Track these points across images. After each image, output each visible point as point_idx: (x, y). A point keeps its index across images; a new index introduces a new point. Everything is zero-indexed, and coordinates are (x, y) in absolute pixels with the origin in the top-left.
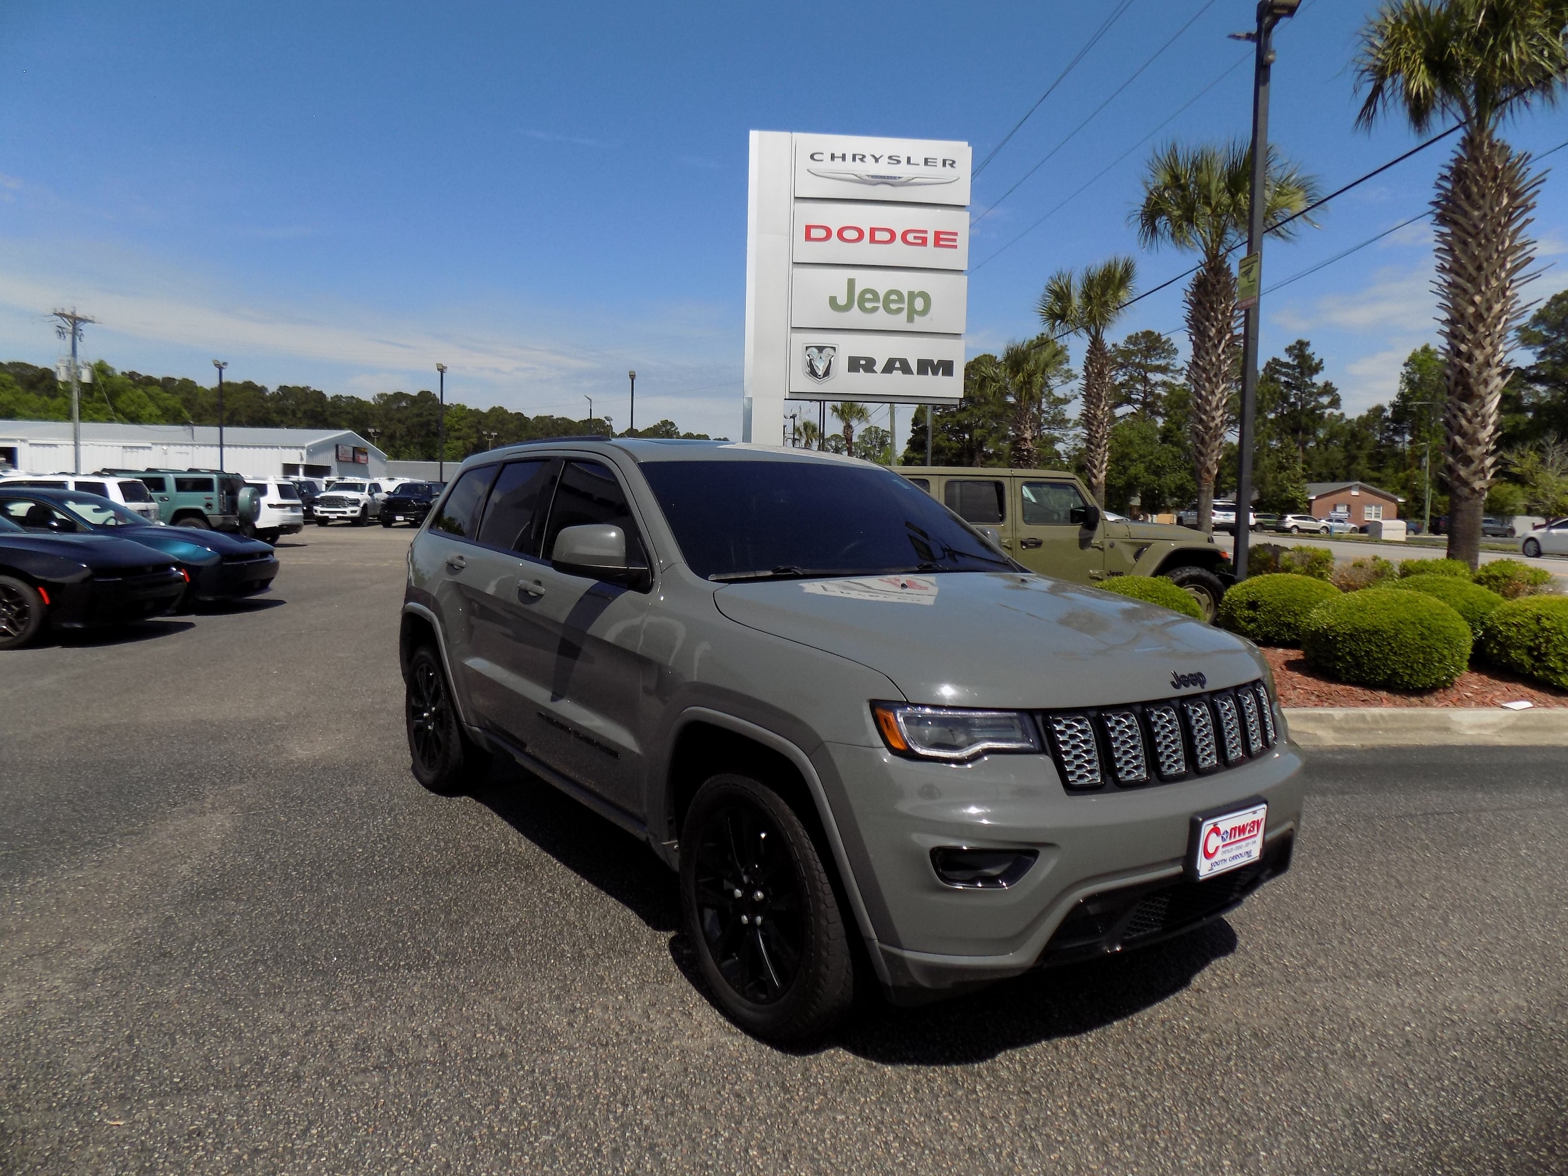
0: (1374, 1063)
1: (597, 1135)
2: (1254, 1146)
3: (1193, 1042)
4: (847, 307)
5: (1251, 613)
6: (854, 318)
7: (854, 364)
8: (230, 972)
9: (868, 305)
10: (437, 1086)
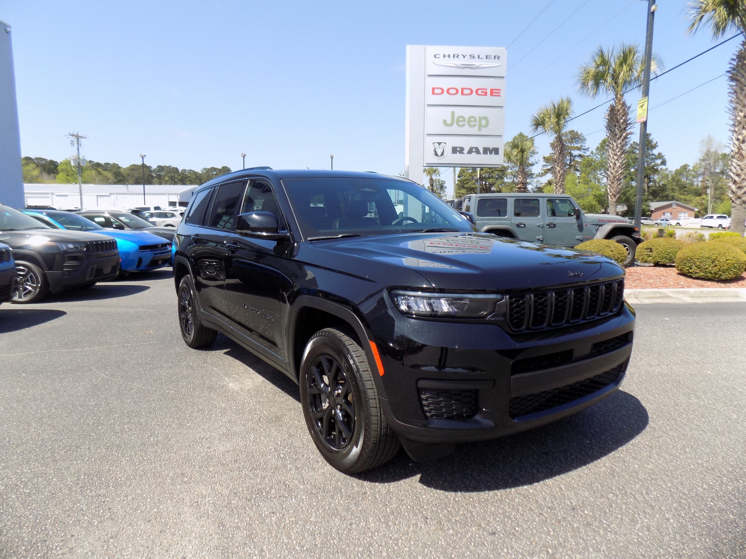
4: (451, 124)
5: (651, 253)
6: (455, 129)
7: (455, 150)
9: (461, 123)
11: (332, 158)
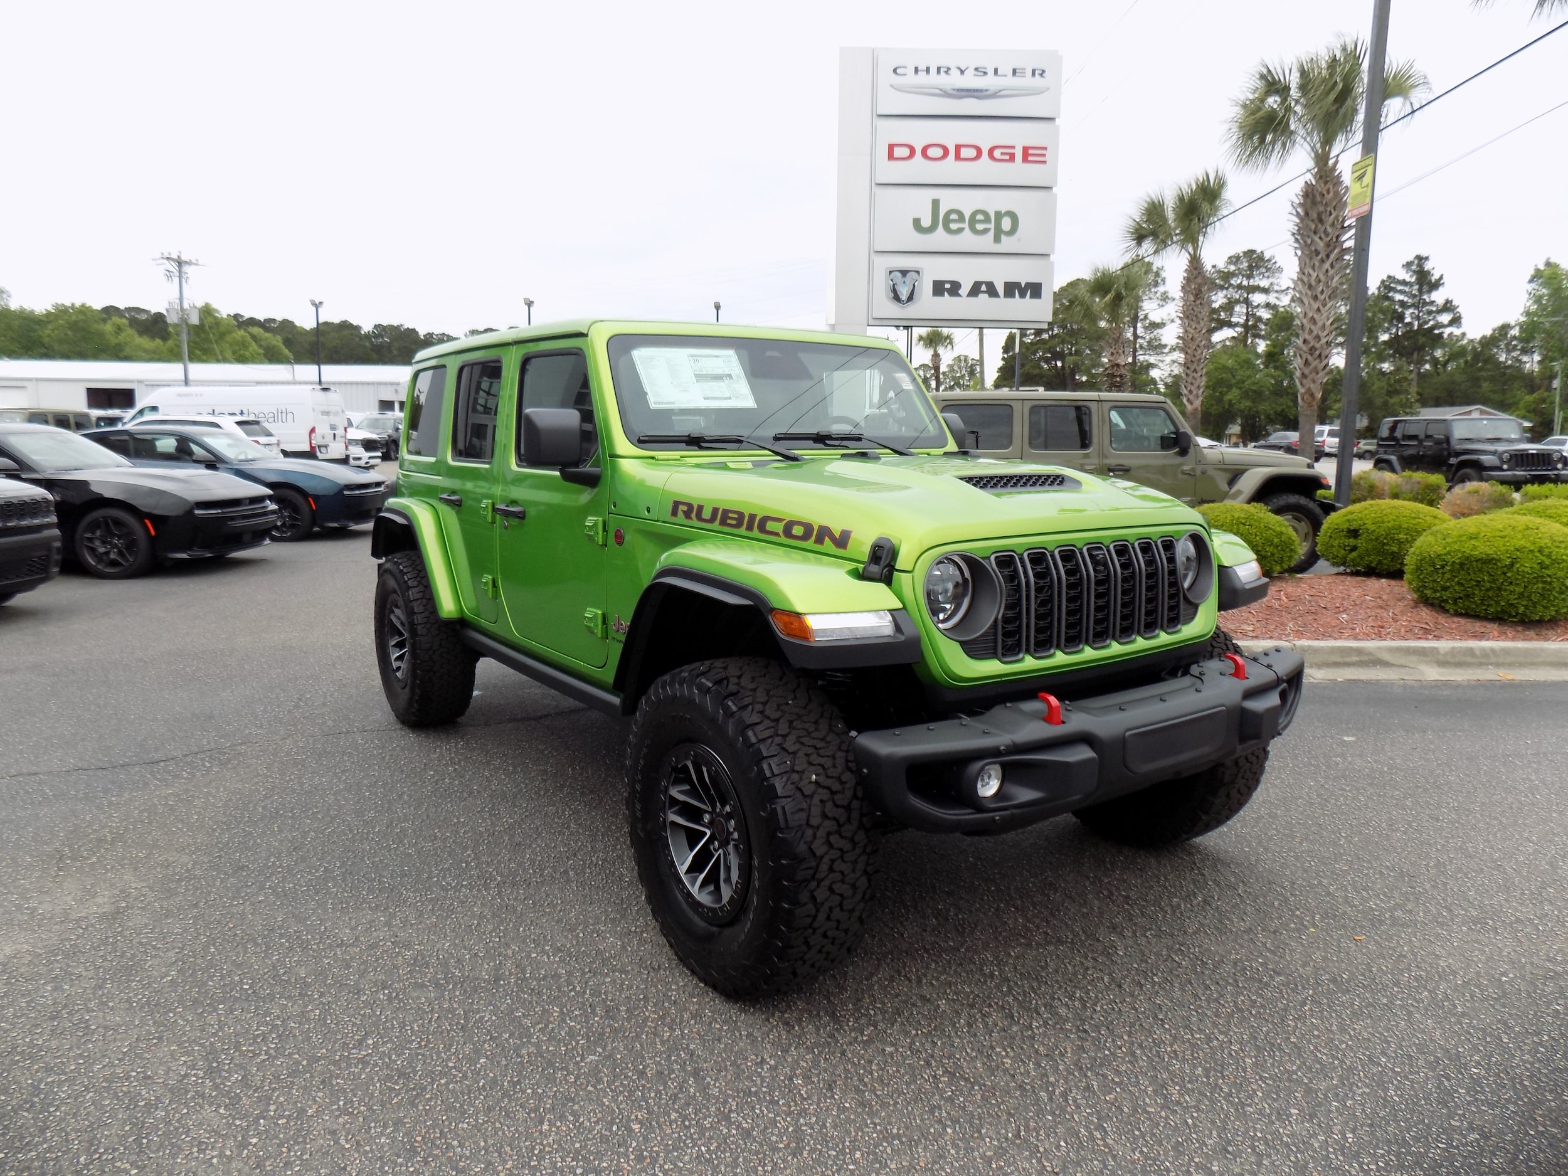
0: (1463, 1014)
1: (643, 1057)
2: (1326, 1096)
3: (1267, 985)
4: (932, 229)
5: (1352, 542)
6: (940, 240)
7: (939, 288)
8: (301, 886)
9: (954, 226)
10: (490, 1004)
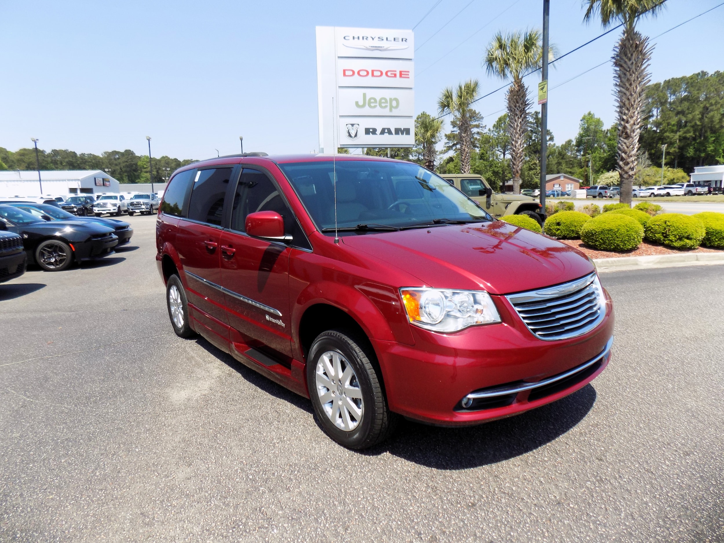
4: (363, 106)
5: (558, 227)
6: (367, 111)
7: (368, 131)
9: (372, 105)
11: (241, 139)
